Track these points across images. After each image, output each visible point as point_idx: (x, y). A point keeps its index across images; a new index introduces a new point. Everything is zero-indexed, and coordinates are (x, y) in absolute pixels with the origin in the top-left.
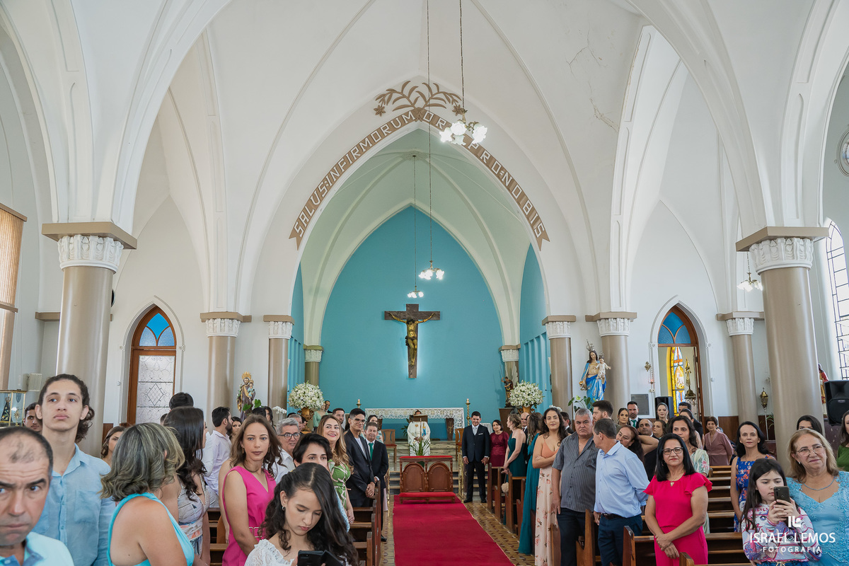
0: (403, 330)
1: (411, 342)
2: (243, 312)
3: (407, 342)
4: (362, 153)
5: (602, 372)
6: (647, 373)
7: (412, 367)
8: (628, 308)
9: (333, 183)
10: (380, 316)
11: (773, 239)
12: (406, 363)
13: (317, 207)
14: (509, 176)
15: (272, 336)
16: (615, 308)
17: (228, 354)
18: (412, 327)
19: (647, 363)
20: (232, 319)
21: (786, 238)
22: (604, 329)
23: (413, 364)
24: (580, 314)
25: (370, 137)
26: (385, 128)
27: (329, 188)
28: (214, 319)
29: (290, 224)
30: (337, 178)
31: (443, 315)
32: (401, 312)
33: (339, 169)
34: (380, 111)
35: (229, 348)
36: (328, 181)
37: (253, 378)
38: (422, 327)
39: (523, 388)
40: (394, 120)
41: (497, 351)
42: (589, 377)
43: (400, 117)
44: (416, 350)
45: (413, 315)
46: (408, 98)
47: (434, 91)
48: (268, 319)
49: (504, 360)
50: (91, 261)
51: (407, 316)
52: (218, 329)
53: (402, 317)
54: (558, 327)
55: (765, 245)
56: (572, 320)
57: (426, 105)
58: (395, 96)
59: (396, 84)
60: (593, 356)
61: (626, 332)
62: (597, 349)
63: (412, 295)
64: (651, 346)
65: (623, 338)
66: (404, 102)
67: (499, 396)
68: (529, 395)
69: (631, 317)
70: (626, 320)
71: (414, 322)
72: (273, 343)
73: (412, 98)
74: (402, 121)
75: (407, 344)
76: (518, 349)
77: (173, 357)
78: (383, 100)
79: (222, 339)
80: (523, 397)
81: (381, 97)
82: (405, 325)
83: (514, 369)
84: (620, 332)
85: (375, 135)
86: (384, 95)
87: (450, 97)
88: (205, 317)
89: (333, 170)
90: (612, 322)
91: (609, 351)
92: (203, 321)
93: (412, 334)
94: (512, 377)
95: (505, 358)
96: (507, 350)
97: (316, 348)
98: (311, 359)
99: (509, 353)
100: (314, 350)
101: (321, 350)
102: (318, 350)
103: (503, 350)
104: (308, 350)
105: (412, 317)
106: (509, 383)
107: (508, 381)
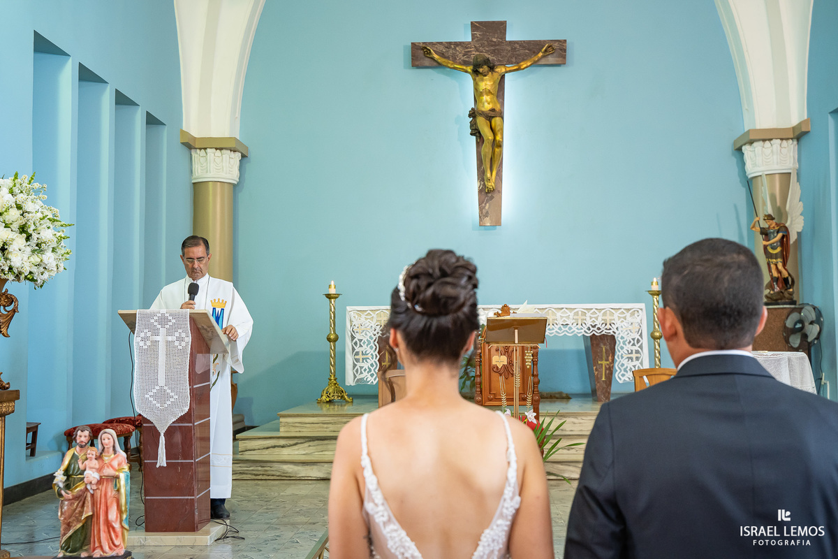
0: (461, 92)
1: (484, 124)
3: (473, 125)
7: (489, 194)
10: (401, 55)
12: (472, 185)
18: (487, 83)
23: (491, 185)
31: (574, 51)
32: (456, 43)
38: (516, 84)
41: (728, 148)
44: (500, 146)
45: (493, 52)
49: (751, 170)
53: (460, 57)
71: (492, 69)
75: (476, 132)
76: (800, 134)
82: (468, 80)
93: (487, 104)
94: (785, 215)
95: (755, 165)
96: (761, 143)
97: (220, 146)
98: (209, 175)
99: (768, 151)
100: (218, 151)
101: (235, 151)
102: (226, 149)
103: (751, 142)
104: (196, 149)
105: (491, 58)
106: (778, 232)
107: (774, 227)
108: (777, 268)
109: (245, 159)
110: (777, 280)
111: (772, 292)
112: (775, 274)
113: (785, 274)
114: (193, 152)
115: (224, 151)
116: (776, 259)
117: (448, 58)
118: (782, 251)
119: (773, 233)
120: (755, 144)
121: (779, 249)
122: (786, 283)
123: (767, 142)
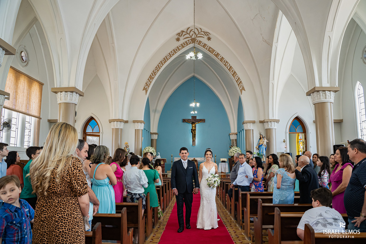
0: (190, 126)
1: (193, 131)
2: (125, 119)
3: (192, 131)
4: (171, 56)
5: (265, 143)
6: (284, 144)
7: (194, 141)
8: (276, 118)
9: (160, 68)
10: (181, 121)
11: (318, 91)
12: (191, 140)
13: (153, 78)
14: (229, 65)
15: (136, 128)
16: (271, 118)
17: (119, 135)
18: (194, 125)
19: (284, 140)
20: (121, 122)
21: (323, 91)
22: (267, 126)
24: (257, 120)
25: (174, 50)
26: (180, 47)
27: (158, 71)
28: (114, 122)
29: (143, 85)
30: (161, 67)
32: (189, 119)
33: (162, 63)
34: (178, 40)
35: (120, 133)
36: (158, 68)
37: (129, 144)
38: (198, 125)
39: (234, 149)
40: (184, 43)
42: (260, 145)
43: (186, 42)
44: (195, 134)
46: (189, 34)
47: (200, 31)
48: (134, 122)
49: (231, 139)
50: (68, 101)
51: (192, 121)
52: (116, 126)
53: (190, 121)
54: (248, 125)
55: (315, 94)
56: (254, 122)
57: (196, 37)
58: (184, 33)
59: (184, 28)
60: (262, 137)
61: (275, 127)
62: (264, 134)
63: (192, 112)
64: (286, 133)
65: (274, 130)
66: (188, 36)
68: (236, 152)
69: (277, 121)
70: (275, 122)
71: (194, 123)
72: (137, 131)
73: (191, 34)
74: (187, 44)
75: (192, 132)
76: (237, 134)
77: (99, 137)
78: (179, 35)
79: (117, 130)
80: (234, 153)
81: (178, 34)
83: (235, 142)
84: (273, 127)
85: (176, 49)
86: (180, 33)
87: (206, 33)
88: (111, 121)
89: (159, 63)
90: (269, 123)
91: (268, 135)
92: (110, 122)
93: (194, 128)
96: (232, 135)
97: (155, 134)
98: (153, 138)
104: (152, 134)
105: (194, 121)
109: (158, 135)
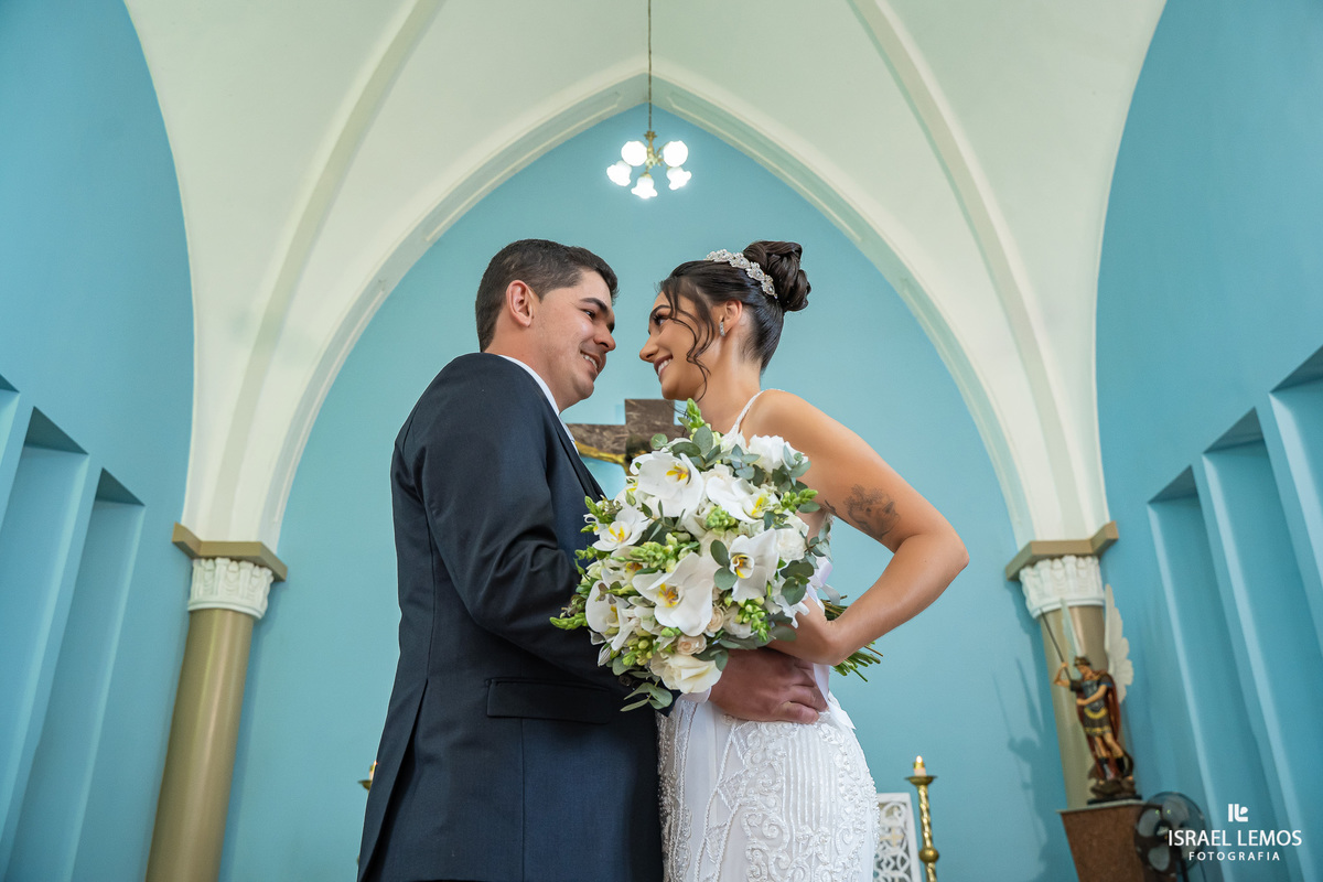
32: (604, 428)
51: (629, 438)
53: (609, 444)
67: (1027, 768)
76: (1100, 554)
94: (1105, 658)
95: (1043, 595)
96: (1048, 562)
97: (239, 555)
98: (214, 598)
99: (1060, 574)
100: (234, 563)
101: (261, 566)
102: (248, 559)
103: (1032, 563)
104: (200, 558)
106: (1099, 683)
107: (1091, 677)
108: (1104, 743)
109: (280, 586)
110: (1107, 760)
111: (1101, 782)
112: (1103, 753)
113: (1118, 752)
114: (195, 563)
115: (243, 564)
116: (1101, 726)
117: (591, 445)
118: (1109, 715)
119: (1091, 686)
120: (1040, 565)
121: (1103, 713)
122: (1123, 766)
123: (1057, 562)
